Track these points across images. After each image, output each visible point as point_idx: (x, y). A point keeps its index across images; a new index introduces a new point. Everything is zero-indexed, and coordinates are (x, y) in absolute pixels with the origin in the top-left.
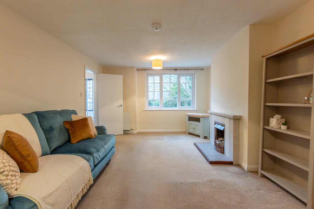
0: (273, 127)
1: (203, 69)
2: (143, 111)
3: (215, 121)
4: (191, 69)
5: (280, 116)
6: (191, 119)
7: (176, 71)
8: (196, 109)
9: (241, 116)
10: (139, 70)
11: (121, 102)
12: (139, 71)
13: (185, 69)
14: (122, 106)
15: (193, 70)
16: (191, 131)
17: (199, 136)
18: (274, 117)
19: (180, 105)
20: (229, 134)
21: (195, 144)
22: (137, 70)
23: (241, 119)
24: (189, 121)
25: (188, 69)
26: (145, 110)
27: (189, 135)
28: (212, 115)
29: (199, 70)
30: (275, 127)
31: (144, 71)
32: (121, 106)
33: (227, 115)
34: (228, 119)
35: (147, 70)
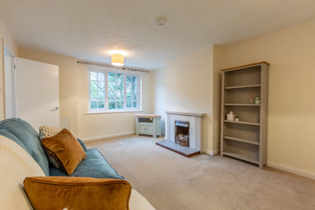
0: (230, 120)
1: (148, 72)
2: (85, 114)
3: (175, 120)
4: (138, 70)
5: (232, 112)
6: (142, 120)
7: (123, 70)
8: (141, 110)
9: (206, 114)
10: (79, 62)
11: (57, 104)
12: (79, 64)
13: (133, 70)
14: (59, 109)
15: (139, 72)
16: (143, 132)
17: (152, 136)
18: (230, 113)
19: (126, 106)
20: (195, 129)
21: (157, 144)
22: (78, 62)
23: (205, 116)
24: (139, 123)
25: (135, 70)
26: (89, 113)
27: (140, 136)
28: (171, 115)
29: (145, 72)
30: (232, 120)
31: (87, 65)
32: (57, 109)
33: (194, 114)
34: (194, 117)
35: (90, 64)
